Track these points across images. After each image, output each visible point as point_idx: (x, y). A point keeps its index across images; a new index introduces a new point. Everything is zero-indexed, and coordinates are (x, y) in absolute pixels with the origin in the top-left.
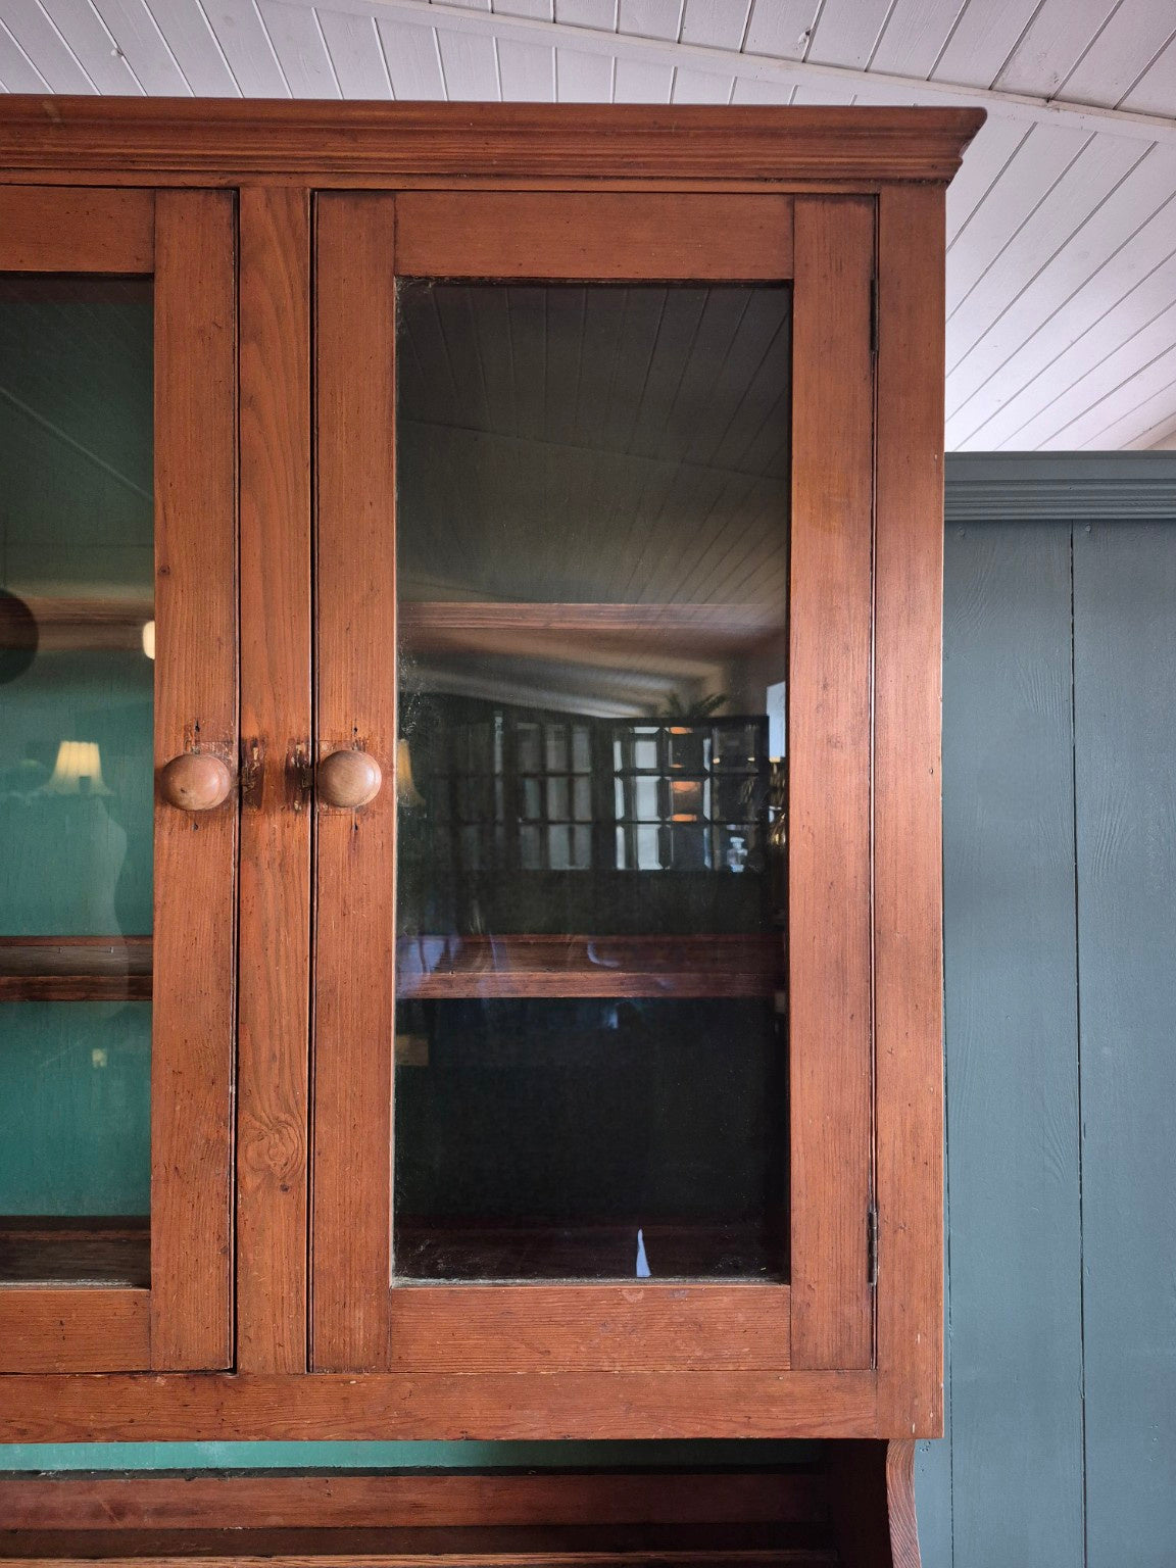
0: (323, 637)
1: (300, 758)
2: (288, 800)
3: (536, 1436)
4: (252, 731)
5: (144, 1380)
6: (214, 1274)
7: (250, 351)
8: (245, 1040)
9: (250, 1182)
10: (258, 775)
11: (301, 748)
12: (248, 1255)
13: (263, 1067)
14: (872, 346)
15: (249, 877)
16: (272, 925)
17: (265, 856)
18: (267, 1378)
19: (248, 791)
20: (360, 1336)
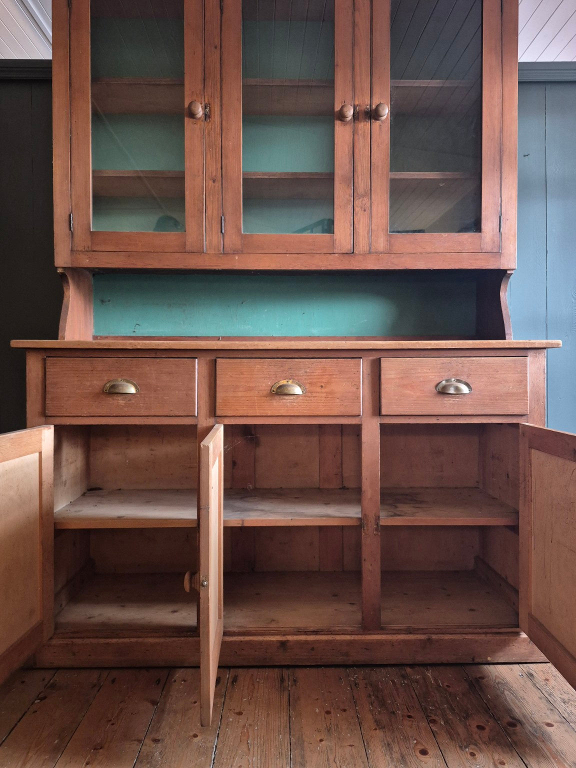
0: (373, 80)
1: (368, 109)
2: (365, 119)
3: (422, 268)
4: (357, 103)
5: (333, 255)
6: (349, 231)
7: (357, 13)
8: (356, 175)
9: (357, 209)
10: (358, 113)
11: (368, 107)
12: (356, 226)
13: (360, 182)
14: (502, 11)
15: (356, 137)
16: (362, 149)
17: (360, 132)
18: (361, 254)
19: (356, 117)
20: (382, 245)
